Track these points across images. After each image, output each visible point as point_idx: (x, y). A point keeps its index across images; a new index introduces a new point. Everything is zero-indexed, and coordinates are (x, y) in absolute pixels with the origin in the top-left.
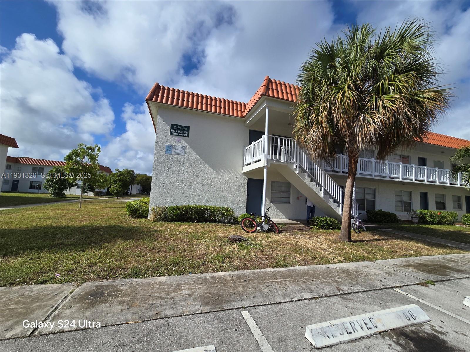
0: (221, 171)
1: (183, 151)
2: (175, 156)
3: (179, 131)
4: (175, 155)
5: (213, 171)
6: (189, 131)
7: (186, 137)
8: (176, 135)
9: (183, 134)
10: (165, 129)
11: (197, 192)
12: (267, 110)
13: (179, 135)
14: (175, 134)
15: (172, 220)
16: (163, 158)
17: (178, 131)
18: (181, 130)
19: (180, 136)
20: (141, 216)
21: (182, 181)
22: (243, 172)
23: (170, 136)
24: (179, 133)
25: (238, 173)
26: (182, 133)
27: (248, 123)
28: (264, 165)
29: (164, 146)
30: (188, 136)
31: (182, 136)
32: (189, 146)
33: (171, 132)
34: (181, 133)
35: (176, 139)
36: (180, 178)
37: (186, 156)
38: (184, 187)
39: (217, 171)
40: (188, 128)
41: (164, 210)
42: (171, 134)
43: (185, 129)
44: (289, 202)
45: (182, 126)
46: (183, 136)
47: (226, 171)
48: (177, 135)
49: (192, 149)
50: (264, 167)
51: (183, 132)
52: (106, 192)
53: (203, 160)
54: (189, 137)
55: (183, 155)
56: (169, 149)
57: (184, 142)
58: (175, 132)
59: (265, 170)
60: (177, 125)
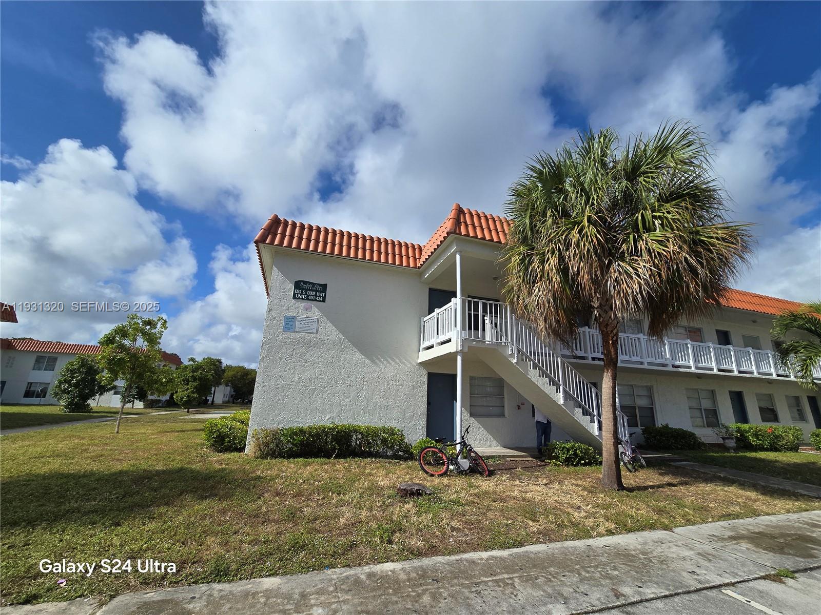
0: (380, 361)
1: (315, 326)
2: (300, 335)
3: (309, 293)
4: (301, 332)
5: (367, 361)
6: (325, 292)
7: (320, 301)
8: (302, 299)
9: (316, 296)
10: (284, 289)
11: (336, 400)
12: (458, 257)
13: (308, 299)
14: (301, 296)
15: (291, 455)
16: (279, 339)
17: (306, 292)
18: (312, 290)
19: (311, 300)
20: (231, 447)
21: (310, 379)
22: (420, 361)
23: (293, 301)
24: (308, 296)
25: (409, 362)
26: (313, 296)
27: (426, 277)
28: (457, 348)
29: (282, 318)
30: (324, 300)
31: (313, 300)
32: (324, 318)
33: (294, 294)
34: (311, 295)
35: (302, 305)
36: (307, 375)
37: (319, 335)
38: (314, 390)
39: (373, 361)
40: (324, 287)
41: (275, 435)
42: (294, 297)
43: (320, 288)
44: (502, 415)
45: (314, 284)
46: (316, 300)
47: (389, 360)
48: (304, 299)
49: (330, 322)
50: (456, 353)
51: (316, 294)
52: (166, 400)
53: (349, 341)
54: (325, 302)
55: (314, 333)
56: (289, 324)
57: (317, 310)
58: (302, 294)
59: (459, 358)
60: (305, 282)
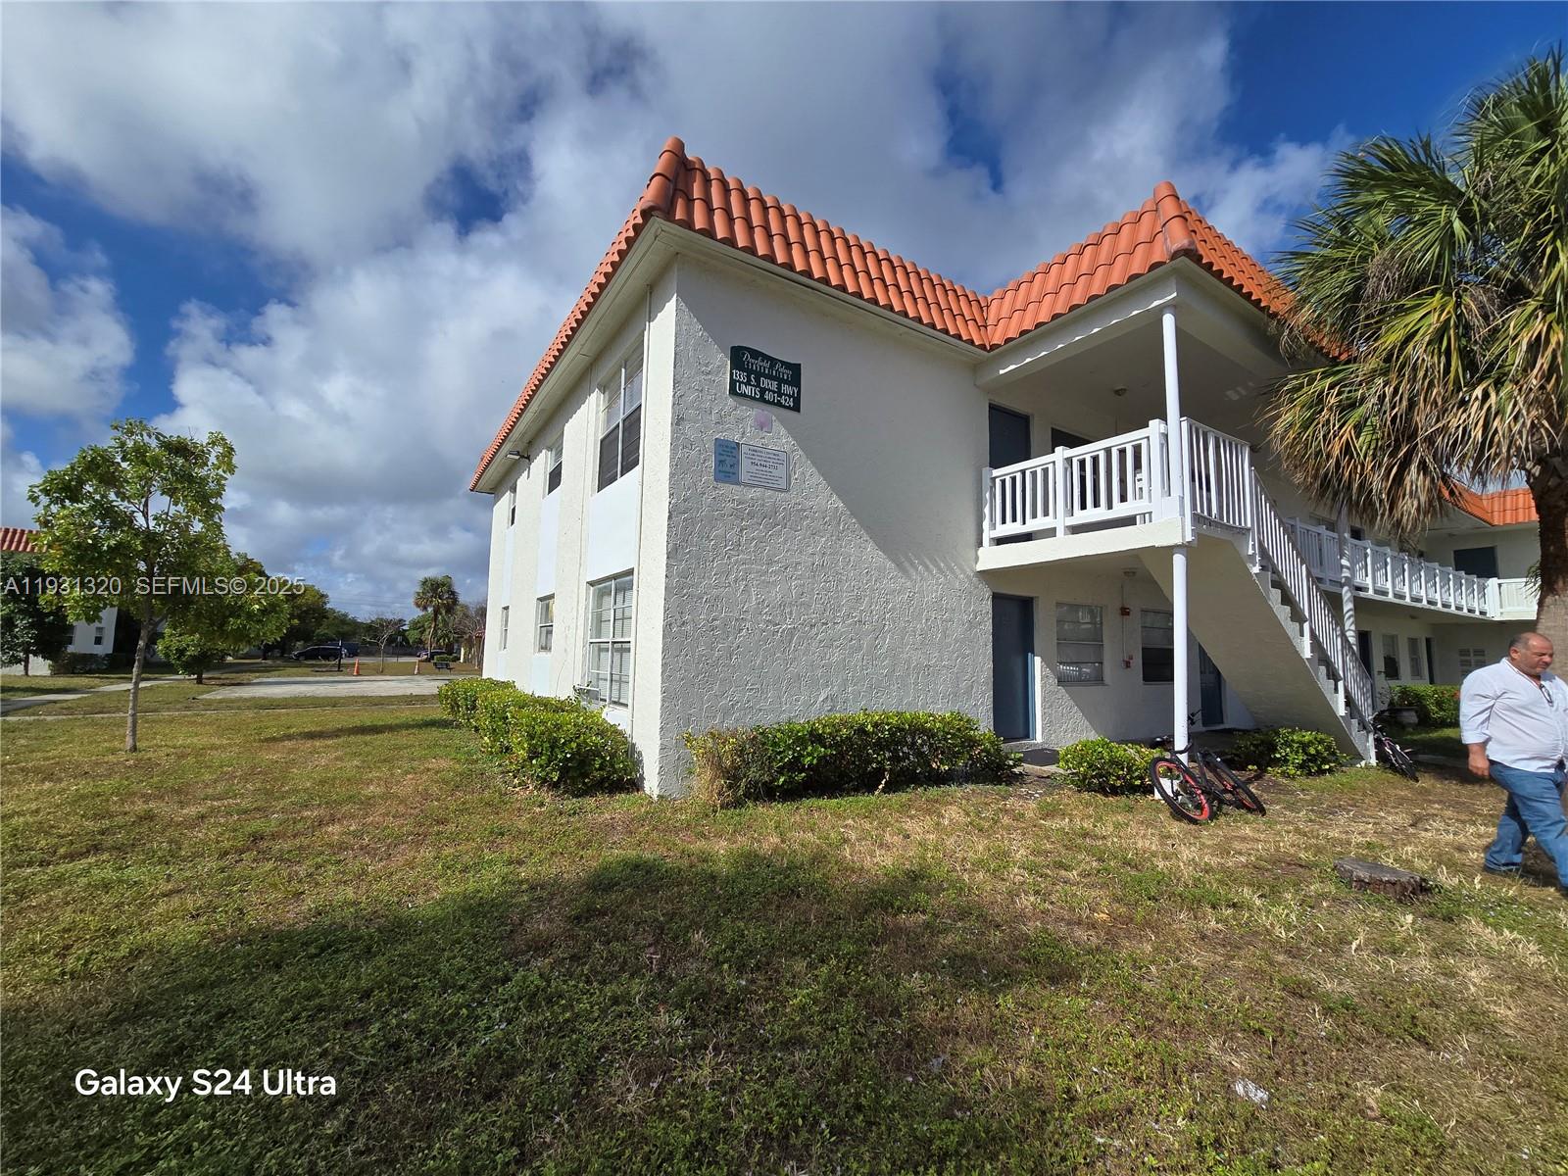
0: (912, 564)
1: (781, 471)
2: (752, 493)
3: (765, 383)
4: (754, 486)
5: (889, 564)
6: (798, 385)
7: (789, 408)
8: (751, 397)
9: (780, 395)
10: (707, 365)
11: (836, 657)
12: (1169, 322)
13: (762, 400)
14: (747, 390)
16: (707, 499)
17: (758, 381)
18: (770, 377)
19: (768, 402)
21: (782, 605)
22: (980, 567)
23: (731, 401)
24: (763, 391)
25: (963, 571)
26: (774, 392)
28: (1183, 537)
29: (710, 445)
30: (796, 408)
31: (772, 403)
32: (800, 452)
33: (733, 382)
34: (770, 390)
35: (752, 413)
36: (776, 594)
37: (792, 497)
38: (792, 632)
39: (899, 565)
40: (796, 369)
42: (733, 391)
43: (786, 374)
44: (1098, 679)
45: (773, 361)
46: (779, 404)
47: (928, 563)
48: (754, 399)
49: (814, 463)
51: (779, 388)
53: (853, 514)
54: (799, 411)
55: (781, 490)
56: (728, 460)
57: (783, 431)
58: (748, 383)
60: (755, 354)
